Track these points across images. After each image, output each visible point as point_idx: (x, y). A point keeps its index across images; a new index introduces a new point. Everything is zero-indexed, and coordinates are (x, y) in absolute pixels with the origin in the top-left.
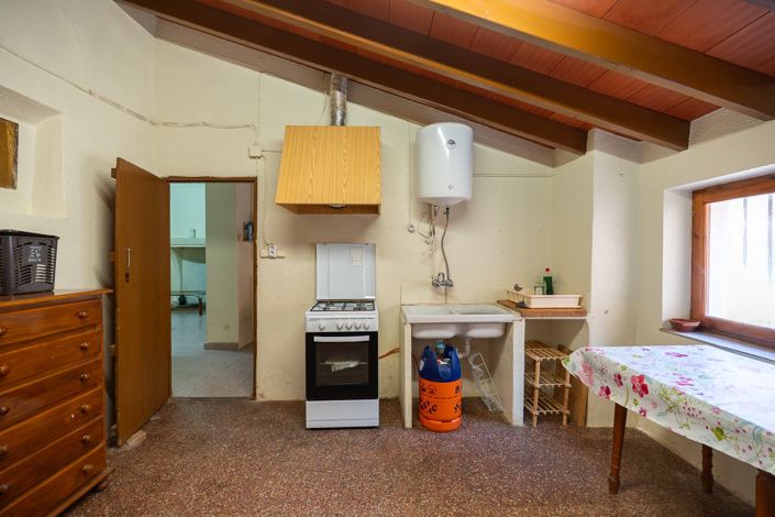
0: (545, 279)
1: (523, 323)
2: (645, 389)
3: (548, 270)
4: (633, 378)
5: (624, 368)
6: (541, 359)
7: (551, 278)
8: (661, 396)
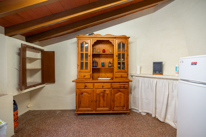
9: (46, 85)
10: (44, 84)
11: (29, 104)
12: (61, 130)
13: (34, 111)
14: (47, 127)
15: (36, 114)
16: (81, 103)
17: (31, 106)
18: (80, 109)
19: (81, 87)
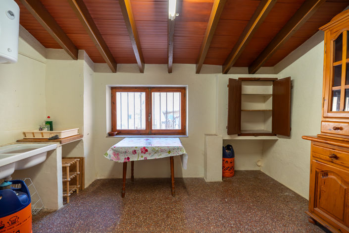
0: (47, 123)
1: (61, 147)
2: (147, 151)
3: (49, 117)
4: (141, 149)
5: (136, 147)
6: (69, 165)
7: (52, 122)
8: (153, 150)
9: (279, 139)
10: (276, 135)
11: (259, 161)
12: (255, 212)
13: (264, 173)
14: (248, 197)
15: (259, 177)
16: (320, 198)
17: (262, 165)
18: (317, 209)
19: (322, 156)
